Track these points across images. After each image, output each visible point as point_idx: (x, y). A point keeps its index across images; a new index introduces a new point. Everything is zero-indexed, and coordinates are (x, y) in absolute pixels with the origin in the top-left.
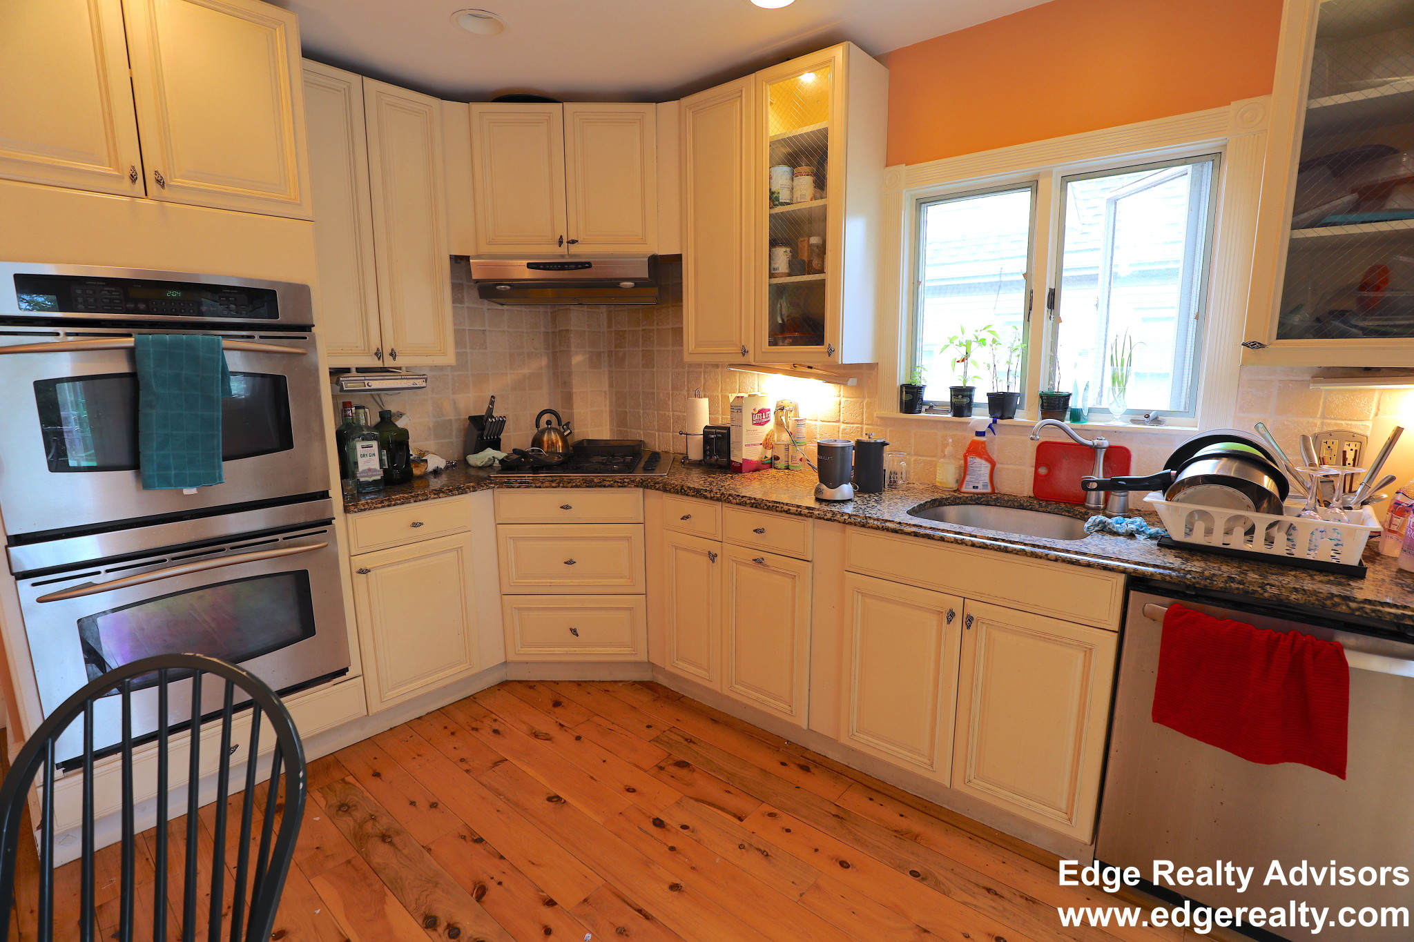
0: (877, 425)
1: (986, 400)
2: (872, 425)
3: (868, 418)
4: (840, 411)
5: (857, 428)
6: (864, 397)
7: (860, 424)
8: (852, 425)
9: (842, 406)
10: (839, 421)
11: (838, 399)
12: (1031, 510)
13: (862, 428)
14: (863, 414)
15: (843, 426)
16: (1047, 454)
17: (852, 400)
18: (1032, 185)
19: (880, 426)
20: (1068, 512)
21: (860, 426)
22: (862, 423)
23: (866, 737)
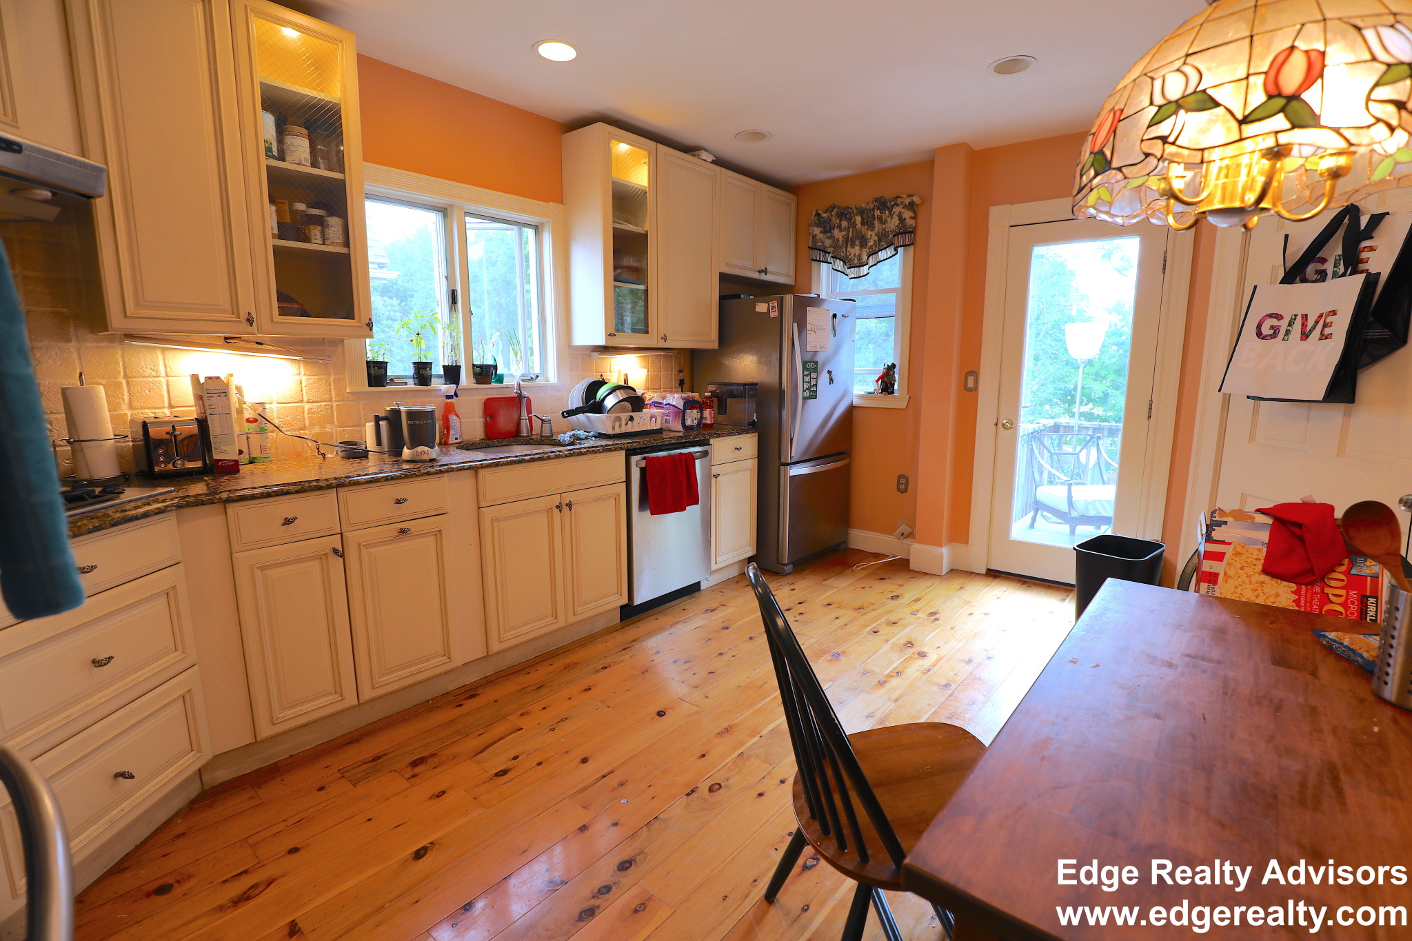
0: (348, 401)
1: (442, 372)
2: (343, 401)
3: (336, 395)
4: (302, 391)
5: (326, 405)
6: (329, 375)
7: (329, 401)
8: (319, 404)
9: (303, 385)
10: (302, 401)
11: (298, 378)
12: (493, 447)
13: (332, 406)
14: (330, 391)
15: (307, 406)
16: (491, 408)
17: (315, 377)
18: (444, 211)
19: (352, 400)
20: (516, 442)
21: (329, 403)
22: (331, 400)
23: (511, 633)
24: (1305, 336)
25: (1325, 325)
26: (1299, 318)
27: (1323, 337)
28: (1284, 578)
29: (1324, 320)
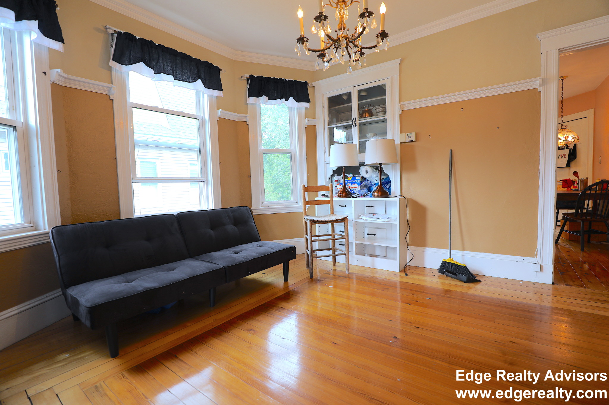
24: (562, 158)
25: (565, 156)
26: (560, 156)
27: (564, 158)
28: (565, 188)
29: (564, 155)
